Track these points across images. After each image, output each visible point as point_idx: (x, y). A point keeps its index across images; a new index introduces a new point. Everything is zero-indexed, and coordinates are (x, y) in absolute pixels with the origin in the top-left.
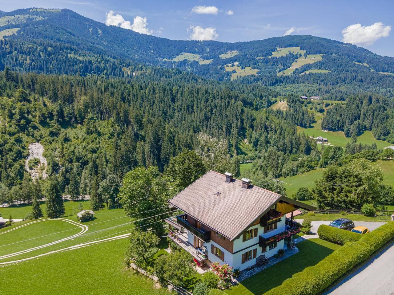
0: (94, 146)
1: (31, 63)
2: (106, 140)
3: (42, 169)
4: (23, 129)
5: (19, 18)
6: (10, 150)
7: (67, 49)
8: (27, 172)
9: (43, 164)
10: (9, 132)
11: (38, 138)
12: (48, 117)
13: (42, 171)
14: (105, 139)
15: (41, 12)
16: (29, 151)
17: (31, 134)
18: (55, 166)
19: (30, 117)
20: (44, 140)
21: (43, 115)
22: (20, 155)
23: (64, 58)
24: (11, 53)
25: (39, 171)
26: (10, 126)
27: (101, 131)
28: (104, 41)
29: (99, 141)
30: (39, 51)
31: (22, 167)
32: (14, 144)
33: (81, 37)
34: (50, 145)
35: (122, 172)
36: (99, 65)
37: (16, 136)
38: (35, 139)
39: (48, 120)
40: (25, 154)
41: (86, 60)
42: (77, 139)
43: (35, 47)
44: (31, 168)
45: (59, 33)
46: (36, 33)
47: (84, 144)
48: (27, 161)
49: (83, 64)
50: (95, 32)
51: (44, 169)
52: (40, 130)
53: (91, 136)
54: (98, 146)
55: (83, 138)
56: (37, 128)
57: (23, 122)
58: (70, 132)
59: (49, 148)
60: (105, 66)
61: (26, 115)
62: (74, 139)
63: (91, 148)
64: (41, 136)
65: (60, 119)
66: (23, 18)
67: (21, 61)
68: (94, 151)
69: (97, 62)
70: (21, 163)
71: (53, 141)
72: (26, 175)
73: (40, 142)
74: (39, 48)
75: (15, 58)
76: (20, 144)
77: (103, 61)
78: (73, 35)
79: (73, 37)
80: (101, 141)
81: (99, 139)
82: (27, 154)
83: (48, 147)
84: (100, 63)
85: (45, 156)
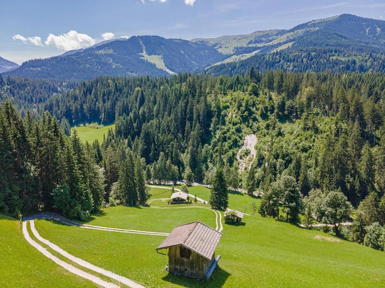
0: (307, 144)
1: (293, 69)
2: (324, 139)
3: (250, 160)
4: (245, 120)
5: (297, 32)
6: (229, 138)
7: (331, 51)
8: (237, 160)
9: (253, 155)
10: (233, 122)
11: (255, 130)
12: (270, 110)
13: (249, 162)
14: (322, 138)
15: (318, 23)
16: (245, 141)
17: (250, 125)
18: (261, 159)
19: (254, 109)
20: (260, 132)
21: (266, 108)
22: (236, 144)
23: (325, 61)
24: (279, 62)
25: (247, 161)
26: (236, 117)
27: (321, 128)
28: (382, 39)
29: (314, 139)
30: (303, 57)
31: (234, 154)
32: (233, 133)
33: (354, 39)
34: (264, 138)
35: (330, 180)
36: (365, 64)
37: (237, 126)
38: (252, 131)
39: (269, 113)
40: (240, 144)
41: (349, 60)
42: (291, 134)
43: (300, 54)
44: (241, 158)
45: (329, 39)
46: (307, 42)
47: (296, 140)
48: (240, 151)
49: (344, 64)
50: (373, 32)
51: (251, 160)
52: (259, 122)
53: (307, 133)
54: (311, 145)
55: (297, 134)
56: (257, 120)
57: (246, 113)
58: (286, 127)
59: (262, 141)
60: (372, 64)
61: (251, 108)
62: (288, 135)
63: (302, 146)
64: (258, 129)
65: (280, 113)
66: (300, 32)
67: (286, 68)
68: (305, 150)
69: (363, 60)
70: (234, 151)
71: (267, 134)
72: (235, 163)
73: (256, 133)
74: (304, 54)
75: (281, 66)
76: (239, 134)
77: (371, 59)
78: (345, 38)
79: (343, 40)
80: (316, 140)
81: (315, 137)
82: (242, 144)
83: (262, 139)
84: (366, 61)
85: (256, 148)
